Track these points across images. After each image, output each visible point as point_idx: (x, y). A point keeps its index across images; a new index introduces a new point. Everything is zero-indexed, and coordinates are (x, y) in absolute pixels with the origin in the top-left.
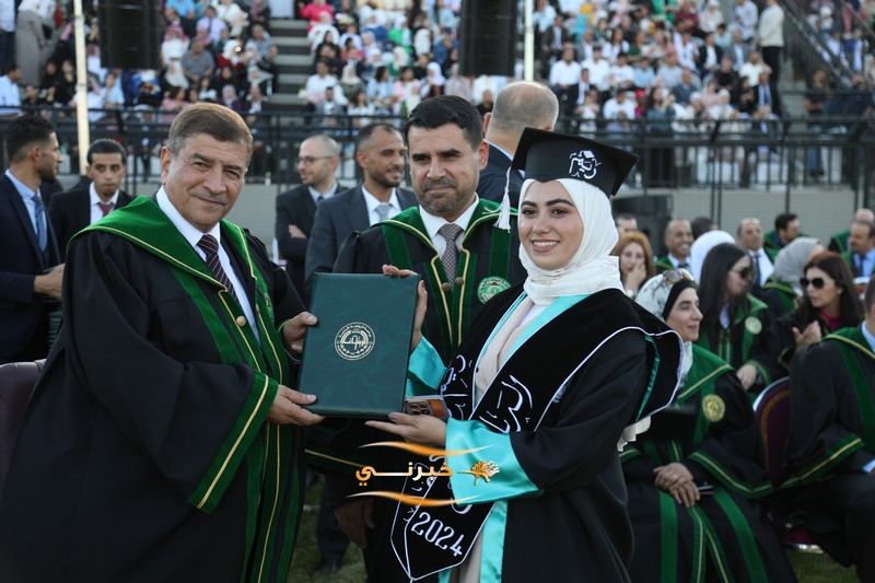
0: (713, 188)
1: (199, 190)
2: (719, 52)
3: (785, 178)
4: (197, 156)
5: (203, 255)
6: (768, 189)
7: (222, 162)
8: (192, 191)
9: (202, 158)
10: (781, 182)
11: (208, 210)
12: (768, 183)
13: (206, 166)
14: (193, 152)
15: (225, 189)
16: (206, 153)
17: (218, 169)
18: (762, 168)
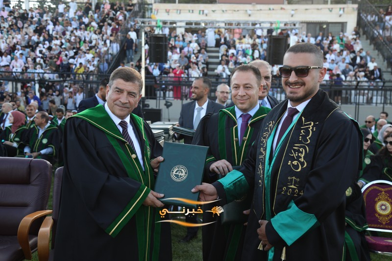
0: (356, 105)
1: (117, 102)
2: (361, 58)
3: (383, 102)
4: (117, 88)
5: (121, 129)
6: (376, 105)
7: (127, 90)
8: (115, 103)
9: (119, 89)
10: (381, 103)
11: (121, 110)
12: (376, 103)
13: (121, 92)
14: (115, 86)
15: (128, 102)
16: (120, 87)
17: (125, 93)
18: (375, 98)
